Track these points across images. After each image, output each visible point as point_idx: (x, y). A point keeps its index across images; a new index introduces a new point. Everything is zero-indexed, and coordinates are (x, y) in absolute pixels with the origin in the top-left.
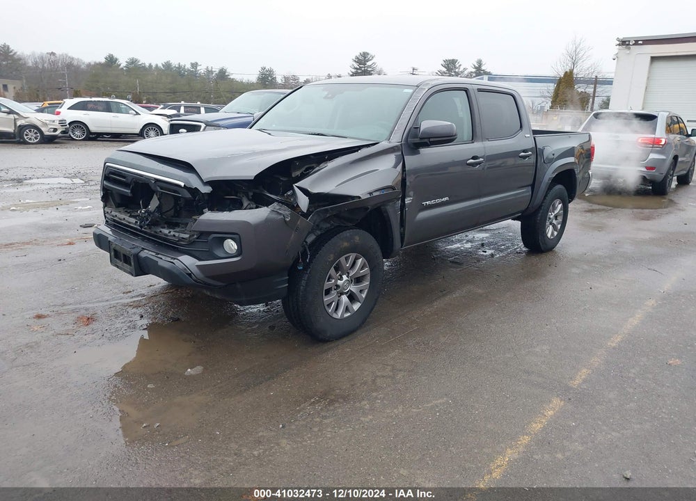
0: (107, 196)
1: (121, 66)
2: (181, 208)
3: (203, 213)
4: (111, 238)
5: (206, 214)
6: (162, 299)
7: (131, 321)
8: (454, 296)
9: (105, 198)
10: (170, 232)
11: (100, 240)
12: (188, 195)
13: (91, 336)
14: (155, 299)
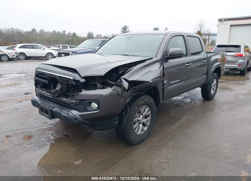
0: (37, 84)
1: (38, 32)
2: (70, 88)
3: (81, 91)
4: (39, 102)
5: (83, 92)
6: (60, 126)
7: (48, 137)
8: (182, 121)
9: (36, 85)
10: (66, 100)
11: (34, 103)
12: (74, 83)
13: (31, 145)
14: (57, 126)
